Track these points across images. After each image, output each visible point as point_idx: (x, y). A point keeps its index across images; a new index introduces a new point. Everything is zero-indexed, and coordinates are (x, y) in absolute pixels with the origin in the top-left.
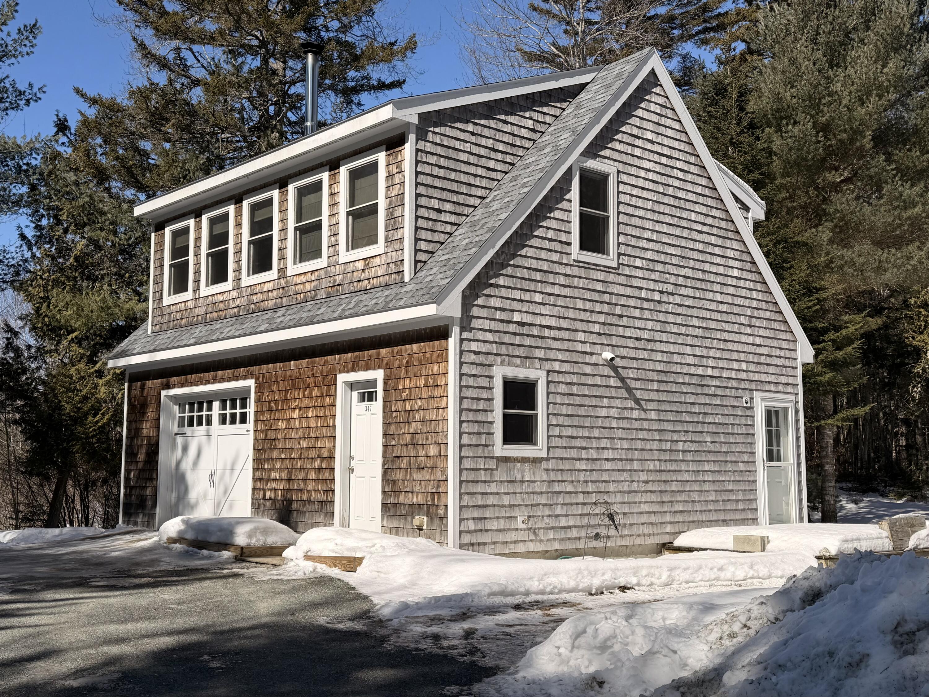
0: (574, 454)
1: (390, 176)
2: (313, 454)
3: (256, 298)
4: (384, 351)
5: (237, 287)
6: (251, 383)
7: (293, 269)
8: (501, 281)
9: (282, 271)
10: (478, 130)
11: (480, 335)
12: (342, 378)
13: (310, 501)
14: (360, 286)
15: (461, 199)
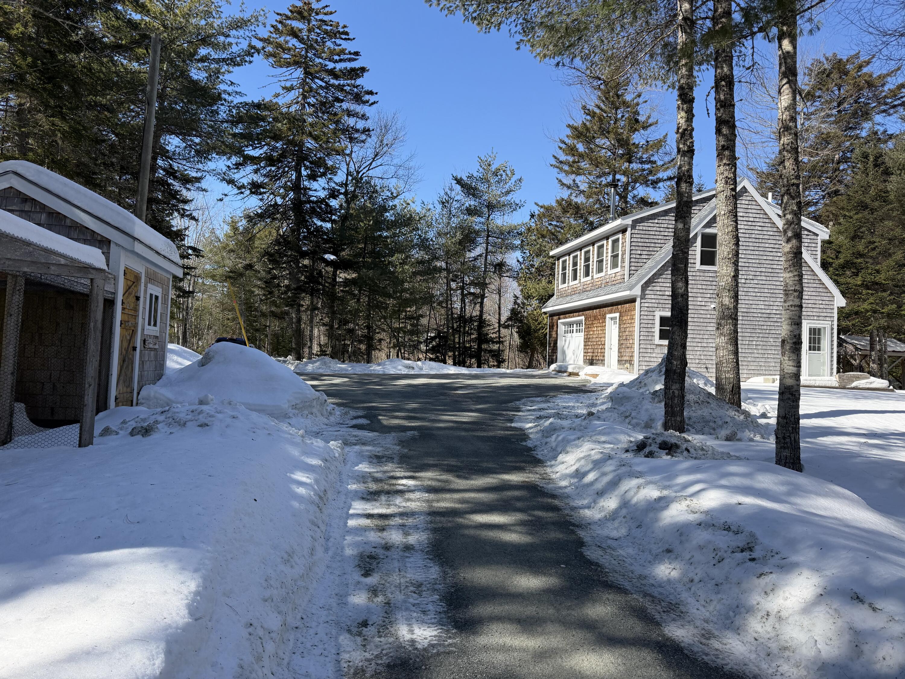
0: (695, 344)
1: (623, 243)
2: (600, 343)
3: (585, 287)
4: (619, 306)
5: (580, 283)
6: (583, 318)
7: (595, 276)
8: (660, 280)
9: (592, 276)
10: (660, 221)
11: (649, 301)
12: (608, 316)
13: (599, 360)
14: (614, 283)
15: (651, 249)
